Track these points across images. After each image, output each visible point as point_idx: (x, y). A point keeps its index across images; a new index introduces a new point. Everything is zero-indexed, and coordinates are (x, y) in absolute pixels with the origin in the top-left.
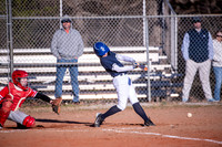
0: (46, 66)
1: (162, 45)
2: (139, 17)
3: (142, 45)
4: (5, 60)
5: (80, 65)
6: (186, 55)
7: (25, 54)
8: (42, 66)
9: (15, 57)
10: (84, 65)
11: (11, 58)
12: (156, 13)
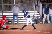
0: (11, 15)
2: (33, 4)
3: (33, 11)
4: (1, 14)
8: (10, 15)
10: (20, 15)
12: (37, 3)
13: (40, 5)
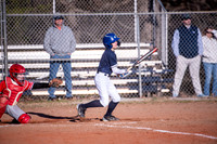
1: (153, 41)
2: (130, 14)
3: (133, 41)
5: (73, 61)
6: (176, 51)
7: (19, 50)
9: (9, 54)
10: (76, 61)
11: (5, 54)
12: (147, 10)
13: (163, 17)
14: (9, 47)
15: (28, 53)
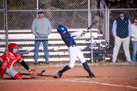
1: (100, 27)
2: (85, 10)
3: (87, 27)
5: (49, 40)
9: (9, 35)
12: (96, 8)
13: (106, 12)
14: (9, 31)
15: (21, 35)
